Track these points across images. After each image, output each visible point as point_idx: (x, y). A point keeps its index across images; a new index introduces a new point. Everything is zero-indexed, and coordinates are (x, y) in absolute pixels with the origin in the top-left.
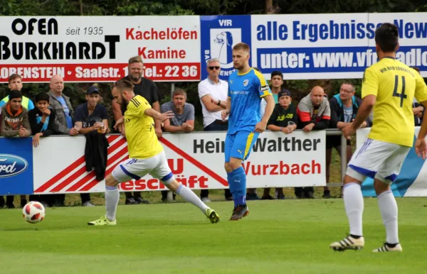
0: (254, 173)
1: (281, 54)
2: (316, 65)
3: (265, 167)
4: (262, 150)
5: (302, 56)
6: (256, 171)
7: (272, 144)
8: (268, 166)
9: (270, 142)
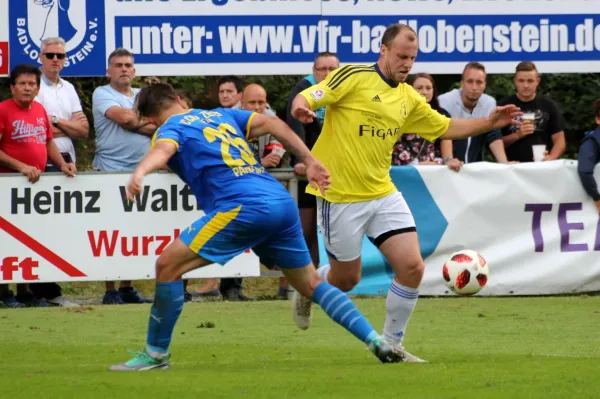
0: (125, 253)
1: (160, 26)
2: (226, 49)
3: (146, 241)
4: (141, 208)
5: (199, 31)
6: (130, 248)
7: (159, 197)
8: (151, 239)
9: (155, 193)
